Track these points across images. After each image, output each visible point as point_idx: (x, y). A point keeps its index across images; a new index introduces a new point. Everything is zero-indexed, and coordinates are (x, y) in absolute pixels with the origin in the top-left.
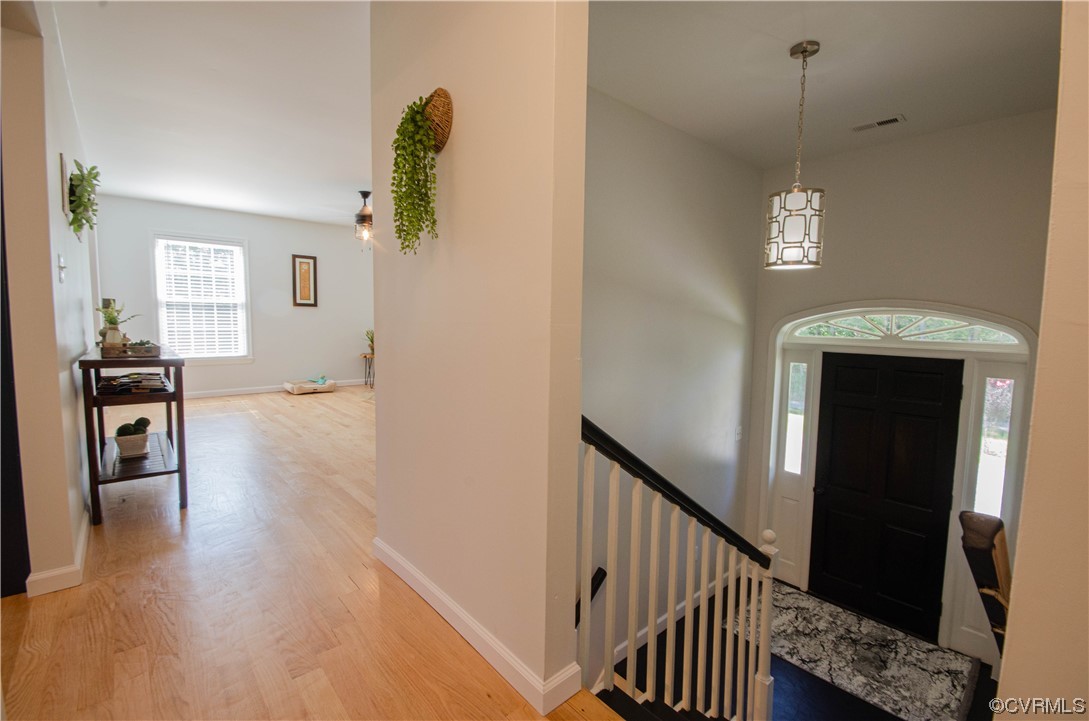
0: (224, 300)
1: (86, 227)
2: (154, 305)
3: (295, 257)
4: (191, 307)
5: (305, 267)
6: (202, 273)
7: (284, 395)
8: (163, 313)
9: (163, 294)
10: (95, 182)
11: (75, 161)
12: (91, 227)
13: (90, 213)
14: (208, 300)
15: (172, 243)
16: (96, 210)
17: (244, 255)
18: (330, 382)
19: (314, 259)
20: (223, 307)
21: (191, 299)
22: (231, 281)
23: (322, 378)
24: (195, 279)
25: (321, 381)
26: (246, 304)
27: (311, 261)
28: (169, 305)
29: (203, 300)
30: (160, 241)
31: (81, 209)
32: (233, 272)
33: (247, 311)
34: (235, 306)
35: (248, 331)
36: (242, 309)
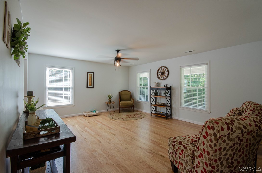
0: (66, 87)
1: (21, 56)
2: (45, 88)
3: (88, 73)
4: (56, 89)
5: (90, 76)
6: (60, 78)
7: (83, 117)
8: (47, 92)
9: (47, 85)
10: (28, 33)
11: (17, 19)
12: (24, 57)
13: (24, 49)
15: (51, 69)
16: (27, 49)
17: (73, 72)
18: (97, 112)
19: (93, 73)
20: (66, 89)
21: (56, 87)
22: (68, 80)
23: (95, 110)
24: (58, 80)
25: (94, 112)
26: (73, 87)
27: (92, 74)
28: (49, 89)
29: (60, 87)
31: (18, 45)
32: (69, 78)
33: (73, 90)
34: (69, 88)
35: (73, 96)
36: (72, 89)
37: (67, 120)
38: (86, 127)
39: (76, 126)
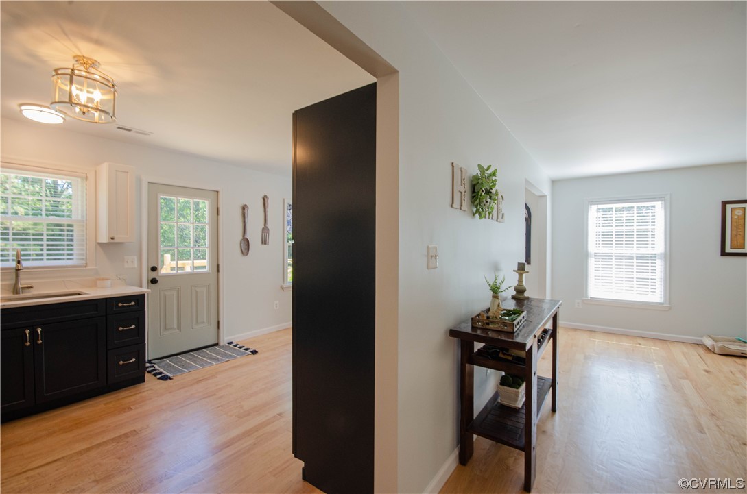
0: (644, 251)
2: (586, 255)
3: (730, 206)
4: (614, 258)
5: (738, 213)
6: (624, 229)
8: (592, 262)
9: (592, 247)
11: (479, 165)
14: (629, 251)
15: (600, 206)
17: (666, 209)
20: (643, 257)
21: (614, 251)
22: (650, 233)
24: (619, 233)
26: (665, 254)
27: (746, 206)
28: (597, 256)
29: (624, 251)
30: (593, 206)
32: (653, 227)
33: (665, 261)
34: (654, 256)
35: (665, 280)
36: (661, 259)
37: (640, 344)
38: (687, 377)
39: (656, 366)
